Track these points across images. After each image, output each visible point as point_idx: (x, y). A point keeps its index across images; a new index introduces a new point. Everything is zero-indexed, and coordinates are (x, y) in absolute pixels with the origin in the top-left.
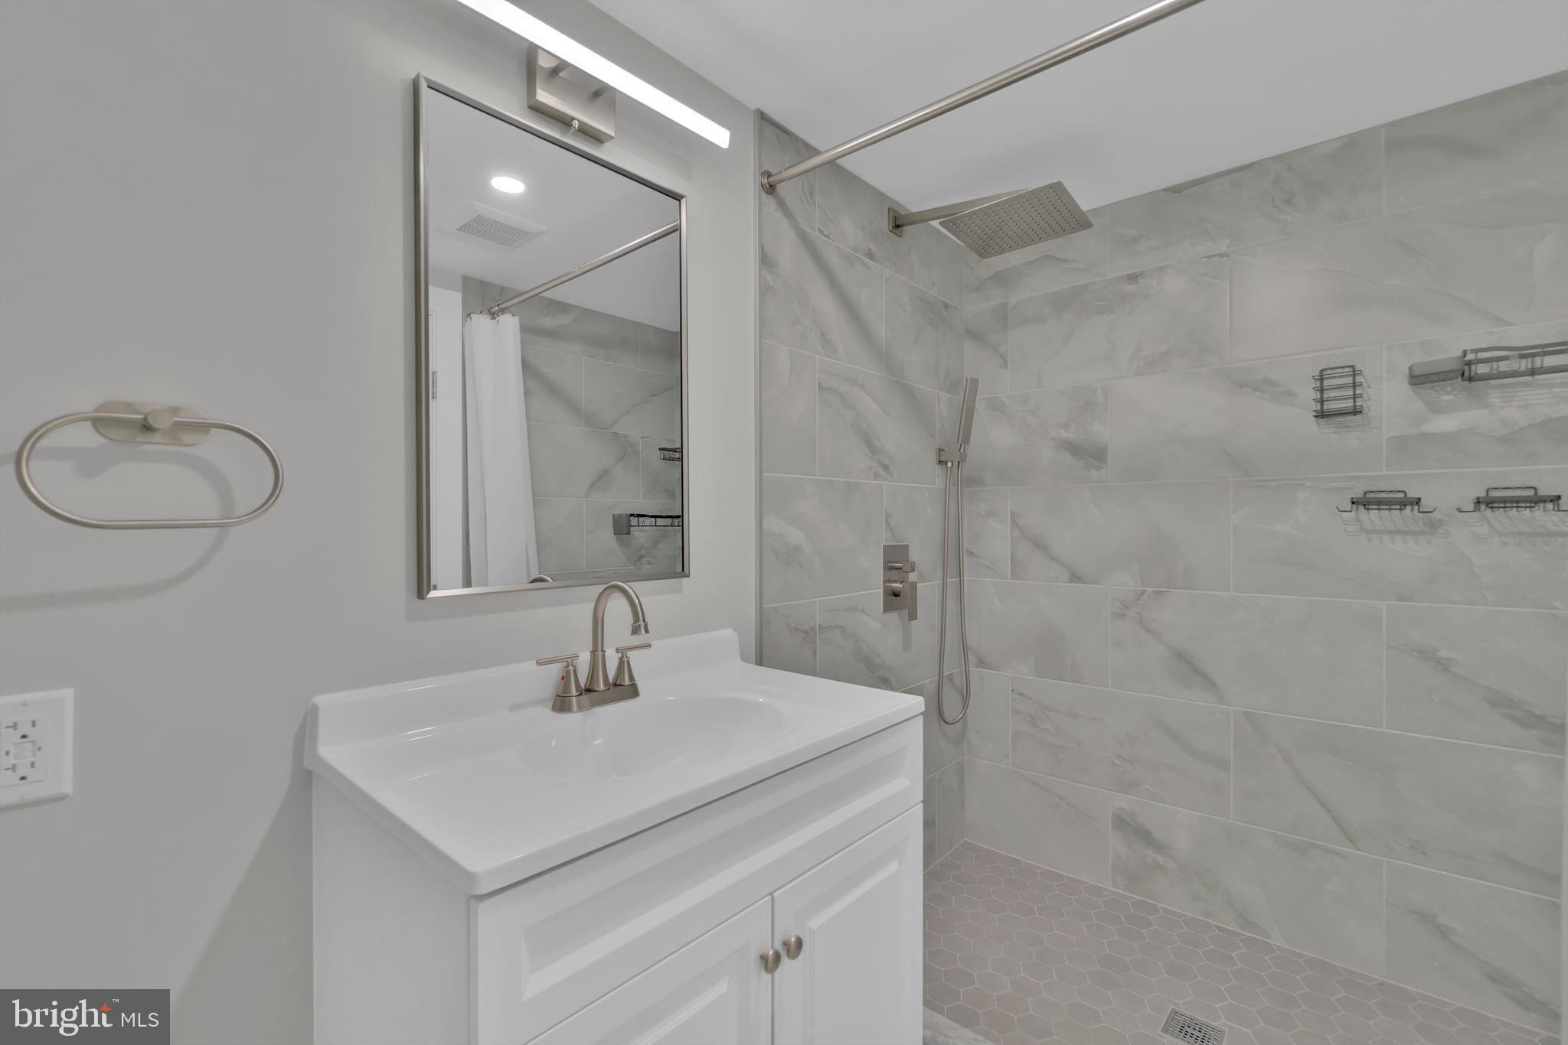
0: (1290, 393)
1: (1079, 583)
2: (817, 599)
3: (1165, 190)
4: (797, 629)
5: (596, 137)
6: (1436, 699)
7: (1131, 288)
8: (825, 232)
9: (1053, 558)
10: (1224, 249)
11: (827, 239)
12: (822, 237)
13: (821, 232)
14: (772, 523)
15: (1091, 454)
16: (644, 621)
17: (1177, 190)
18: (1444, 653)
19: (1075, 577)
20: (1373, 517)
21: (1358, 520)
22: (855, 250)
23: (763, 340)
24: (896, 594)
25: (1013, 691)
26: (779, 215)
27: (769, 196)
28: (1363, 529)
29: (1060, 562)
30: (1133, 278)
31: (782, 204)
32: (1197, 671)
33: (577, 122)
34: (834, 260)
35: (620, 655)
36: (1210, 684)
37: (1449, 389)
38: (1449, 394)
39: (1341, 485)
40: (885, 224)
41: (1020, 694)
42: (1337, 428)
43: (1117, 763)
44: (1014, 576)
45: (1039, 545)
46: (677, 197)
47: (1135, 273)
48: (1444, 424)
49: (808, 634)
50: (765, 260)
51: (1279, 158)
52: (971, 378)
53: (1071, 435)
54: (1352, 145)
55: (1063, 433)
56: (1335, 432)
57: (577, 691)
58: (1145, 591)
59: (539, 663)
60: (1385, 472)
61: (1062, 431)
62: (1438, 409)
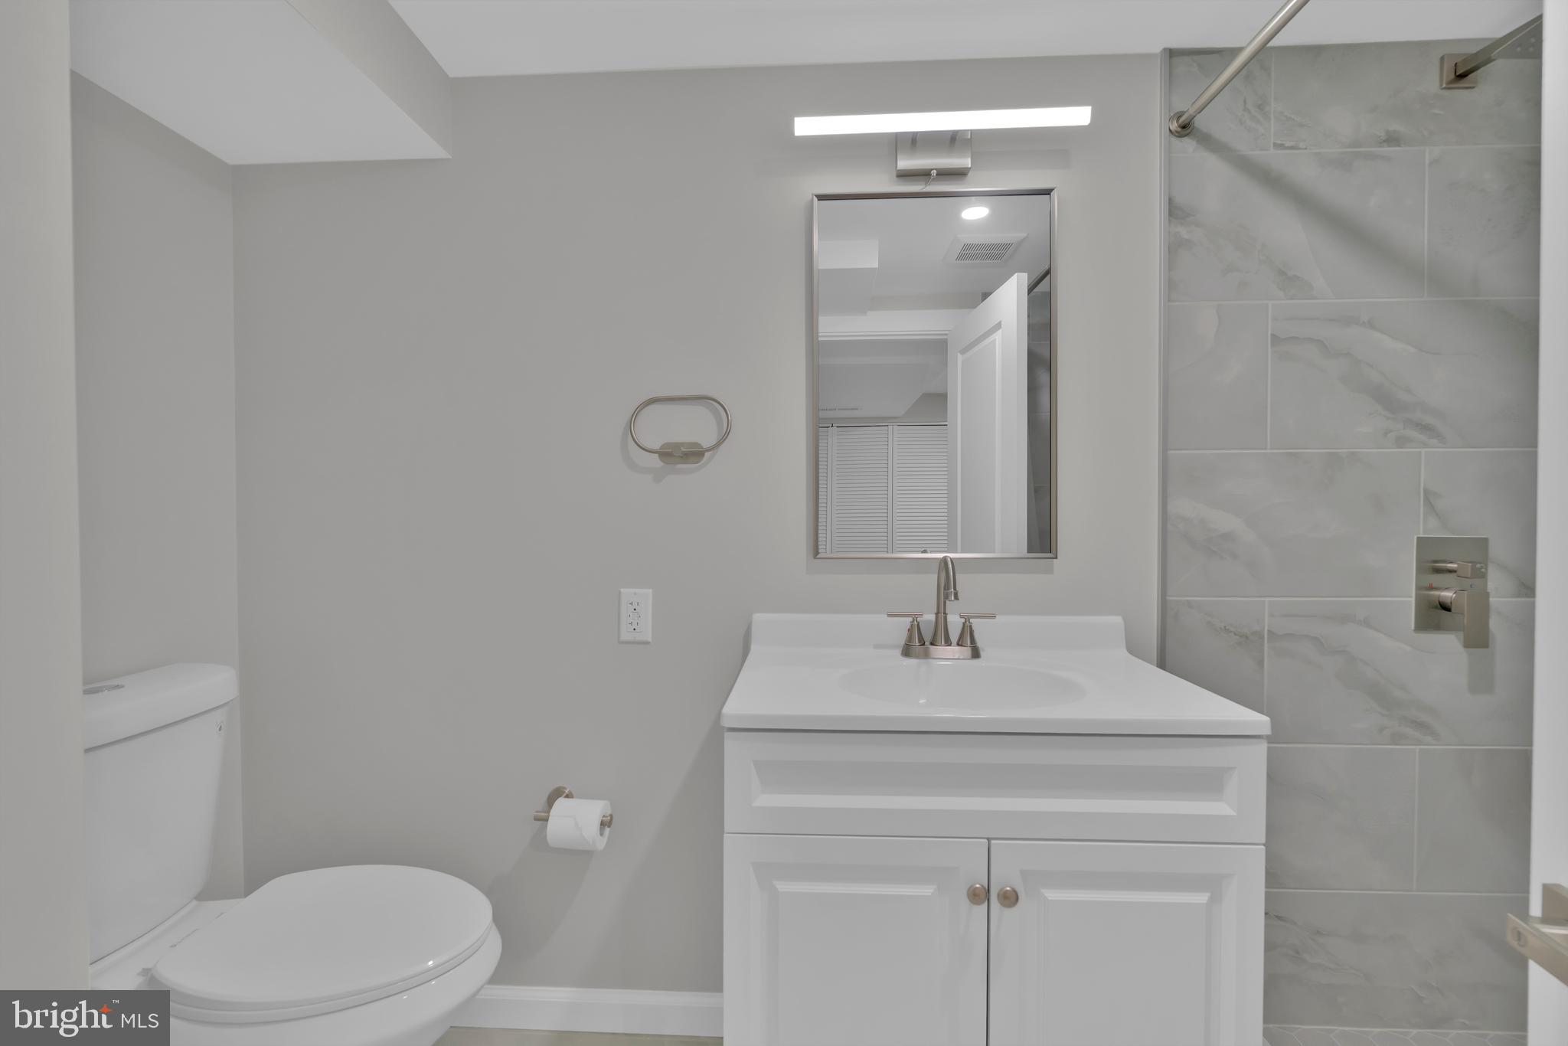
2: (1267, 599)
4: (1226, 630)
5: (959, 174)
8: (1289, 144)
11: (1294, 151)
13: (1279, 147)
14: (1183, 506)
16: (955, 589)
22: (1354, 144)
23: (1171, 304)
24: (1445, 607)
26: (1200, 154)
27: (1186, 139)
31: (1209, 141)
33: (935, 171)
34: (1306, 173)
35: (963, 620)
46: (1047, 192)
49: (1249, 640)
50: (1176, 213)
57: (919, 642)
59: (889, 616)
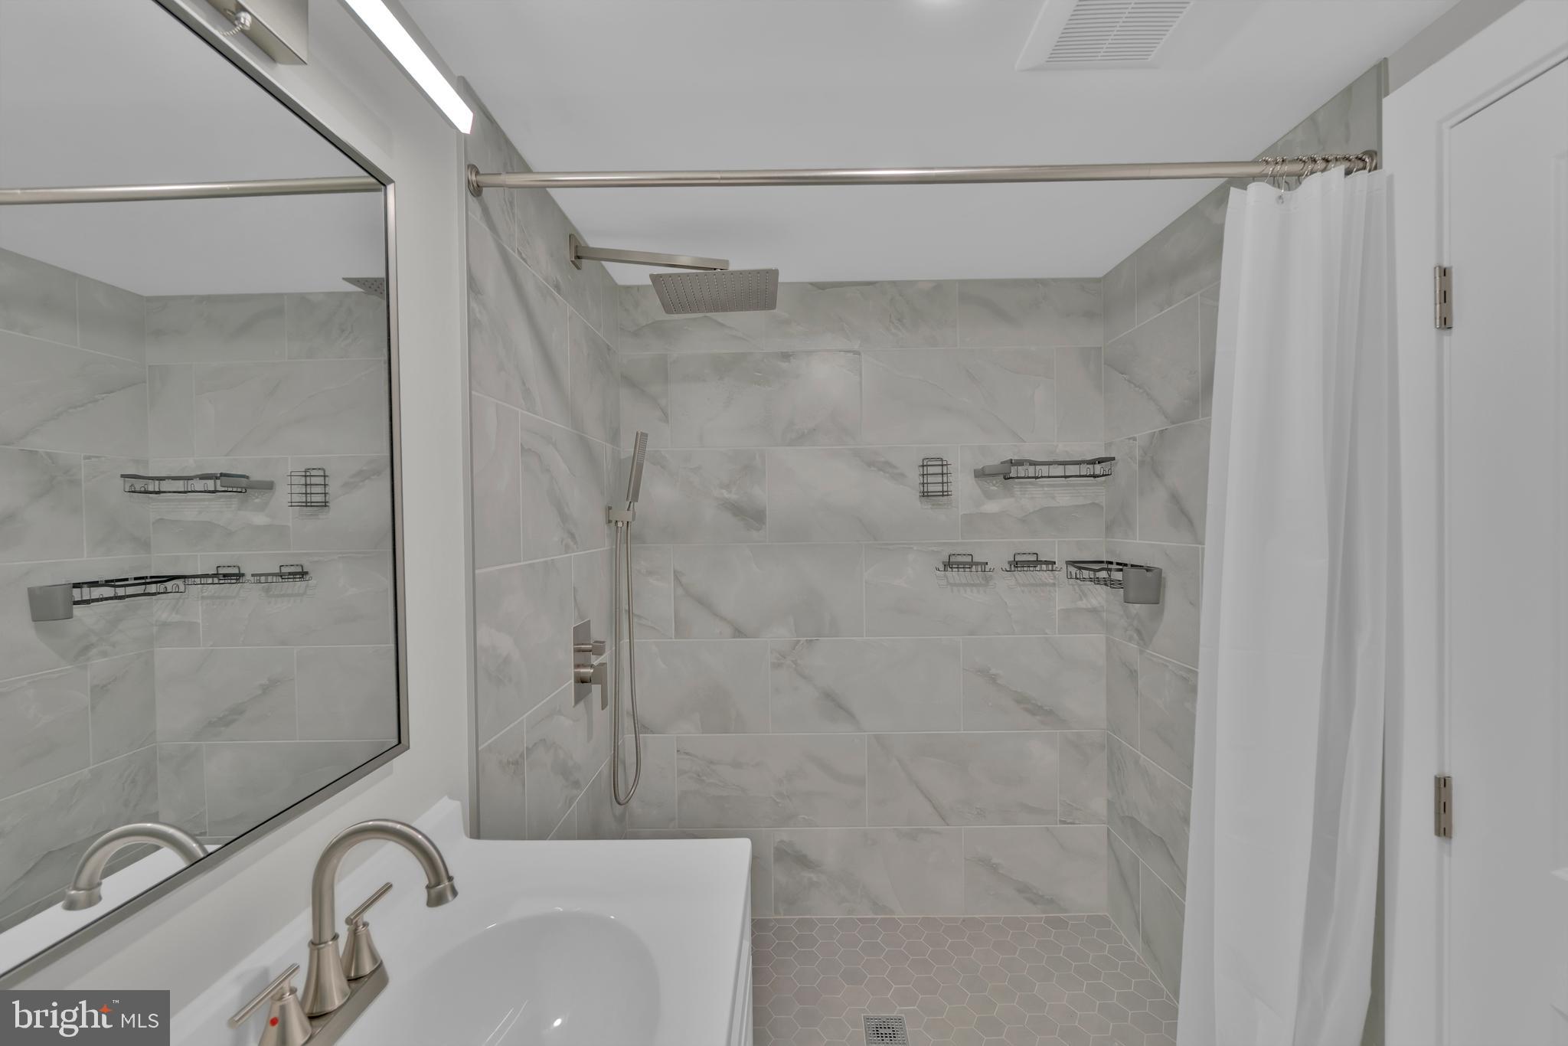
0: (902, 475)
1: (739, 637)
2: (525, 717)
3: (811, 284)
4: (509, 763)
5: (269, 51)
6: (990, 704)
7: (784, 365)
8: (523, 255)
9: (716, 615)
10: (856, 347)
11: (524, 263)
12: (519, 258)
13: (520, 254)
14: (484, 635)
15: (750, 515)
17: (821, 286)
18: (993, 671)
19: (738, 632)
20: (953, 575)
21: (946, 576)
22: (546, 280)
23: (473, 393)
24: (584, 680)
25: (678, 751)
26: (484, 226)
27: (474, 198)
28: (949, 583)
29: (723, 619)
30: (786, 356)
31: (486, 211)
32: (840, 706)
33: (248, 17)
34: (530, 288)
35: (353, 927)
36: (850, 715)
37: (994, 482)
38: (993, 487)
39: (935, 549)
40: (567, 254)
41: (685, 753)
42: (933, 505)
43: (778, 800)
44: (679, 633)
45: (703, 602)
46: (383, 180)
47: (787, 352)
48: (992, 507)
49: (518, 764)
50: (473, 286)
51: (894, 283)
52: (641, 433)
53: (733, 496)
54: (939, 288)
55: (726, 494)
56: (931, 508)
58: (799, 641)
59: (233, 1023)
60: (960, 541)
61: (724, 491)
62: (989, 496)
